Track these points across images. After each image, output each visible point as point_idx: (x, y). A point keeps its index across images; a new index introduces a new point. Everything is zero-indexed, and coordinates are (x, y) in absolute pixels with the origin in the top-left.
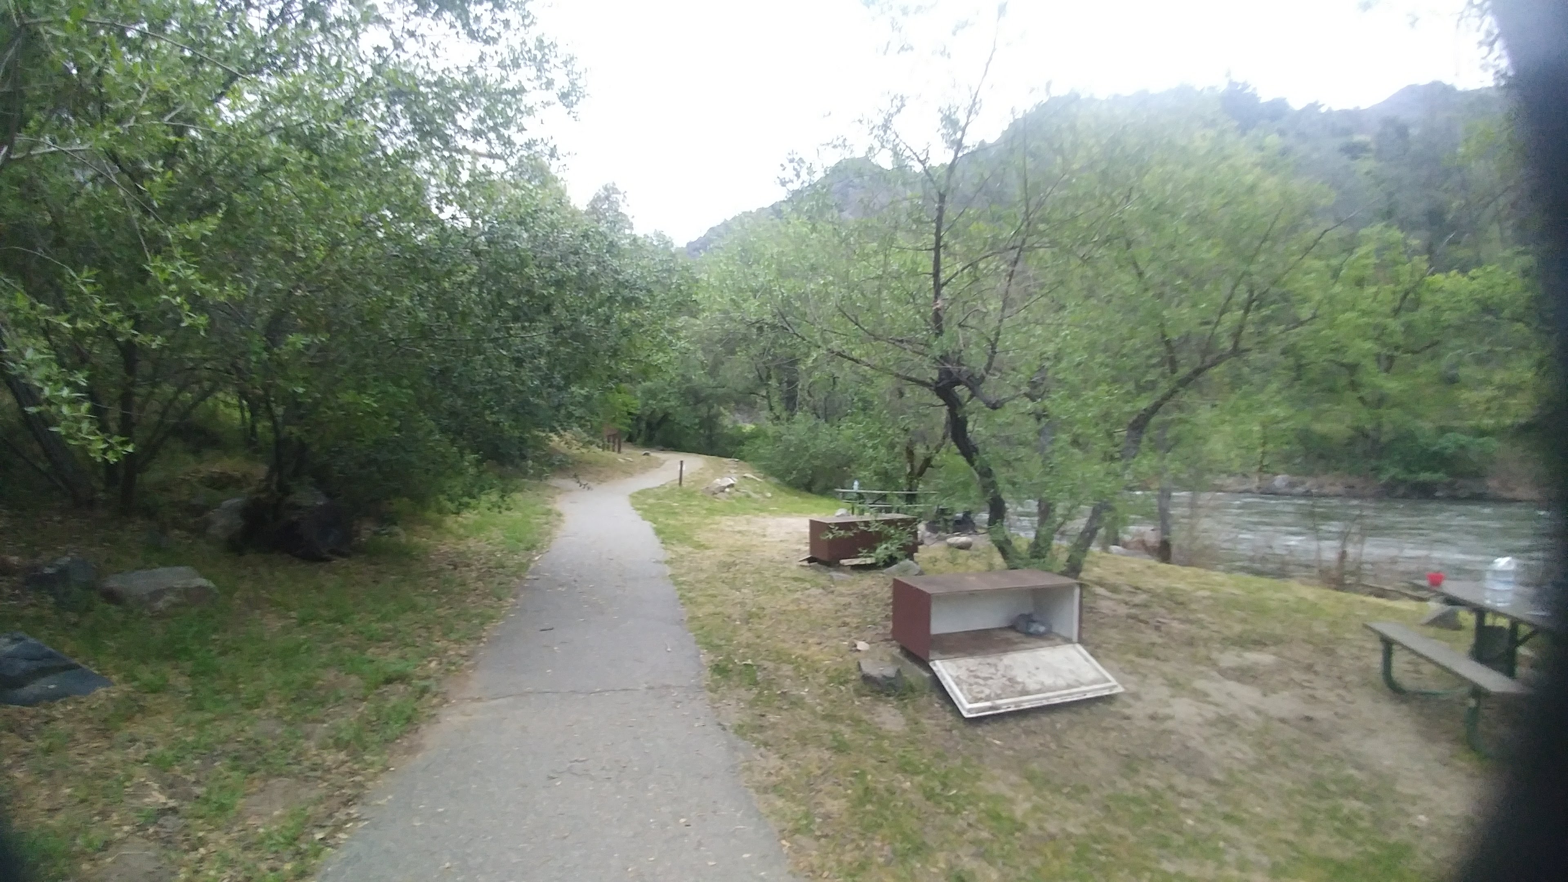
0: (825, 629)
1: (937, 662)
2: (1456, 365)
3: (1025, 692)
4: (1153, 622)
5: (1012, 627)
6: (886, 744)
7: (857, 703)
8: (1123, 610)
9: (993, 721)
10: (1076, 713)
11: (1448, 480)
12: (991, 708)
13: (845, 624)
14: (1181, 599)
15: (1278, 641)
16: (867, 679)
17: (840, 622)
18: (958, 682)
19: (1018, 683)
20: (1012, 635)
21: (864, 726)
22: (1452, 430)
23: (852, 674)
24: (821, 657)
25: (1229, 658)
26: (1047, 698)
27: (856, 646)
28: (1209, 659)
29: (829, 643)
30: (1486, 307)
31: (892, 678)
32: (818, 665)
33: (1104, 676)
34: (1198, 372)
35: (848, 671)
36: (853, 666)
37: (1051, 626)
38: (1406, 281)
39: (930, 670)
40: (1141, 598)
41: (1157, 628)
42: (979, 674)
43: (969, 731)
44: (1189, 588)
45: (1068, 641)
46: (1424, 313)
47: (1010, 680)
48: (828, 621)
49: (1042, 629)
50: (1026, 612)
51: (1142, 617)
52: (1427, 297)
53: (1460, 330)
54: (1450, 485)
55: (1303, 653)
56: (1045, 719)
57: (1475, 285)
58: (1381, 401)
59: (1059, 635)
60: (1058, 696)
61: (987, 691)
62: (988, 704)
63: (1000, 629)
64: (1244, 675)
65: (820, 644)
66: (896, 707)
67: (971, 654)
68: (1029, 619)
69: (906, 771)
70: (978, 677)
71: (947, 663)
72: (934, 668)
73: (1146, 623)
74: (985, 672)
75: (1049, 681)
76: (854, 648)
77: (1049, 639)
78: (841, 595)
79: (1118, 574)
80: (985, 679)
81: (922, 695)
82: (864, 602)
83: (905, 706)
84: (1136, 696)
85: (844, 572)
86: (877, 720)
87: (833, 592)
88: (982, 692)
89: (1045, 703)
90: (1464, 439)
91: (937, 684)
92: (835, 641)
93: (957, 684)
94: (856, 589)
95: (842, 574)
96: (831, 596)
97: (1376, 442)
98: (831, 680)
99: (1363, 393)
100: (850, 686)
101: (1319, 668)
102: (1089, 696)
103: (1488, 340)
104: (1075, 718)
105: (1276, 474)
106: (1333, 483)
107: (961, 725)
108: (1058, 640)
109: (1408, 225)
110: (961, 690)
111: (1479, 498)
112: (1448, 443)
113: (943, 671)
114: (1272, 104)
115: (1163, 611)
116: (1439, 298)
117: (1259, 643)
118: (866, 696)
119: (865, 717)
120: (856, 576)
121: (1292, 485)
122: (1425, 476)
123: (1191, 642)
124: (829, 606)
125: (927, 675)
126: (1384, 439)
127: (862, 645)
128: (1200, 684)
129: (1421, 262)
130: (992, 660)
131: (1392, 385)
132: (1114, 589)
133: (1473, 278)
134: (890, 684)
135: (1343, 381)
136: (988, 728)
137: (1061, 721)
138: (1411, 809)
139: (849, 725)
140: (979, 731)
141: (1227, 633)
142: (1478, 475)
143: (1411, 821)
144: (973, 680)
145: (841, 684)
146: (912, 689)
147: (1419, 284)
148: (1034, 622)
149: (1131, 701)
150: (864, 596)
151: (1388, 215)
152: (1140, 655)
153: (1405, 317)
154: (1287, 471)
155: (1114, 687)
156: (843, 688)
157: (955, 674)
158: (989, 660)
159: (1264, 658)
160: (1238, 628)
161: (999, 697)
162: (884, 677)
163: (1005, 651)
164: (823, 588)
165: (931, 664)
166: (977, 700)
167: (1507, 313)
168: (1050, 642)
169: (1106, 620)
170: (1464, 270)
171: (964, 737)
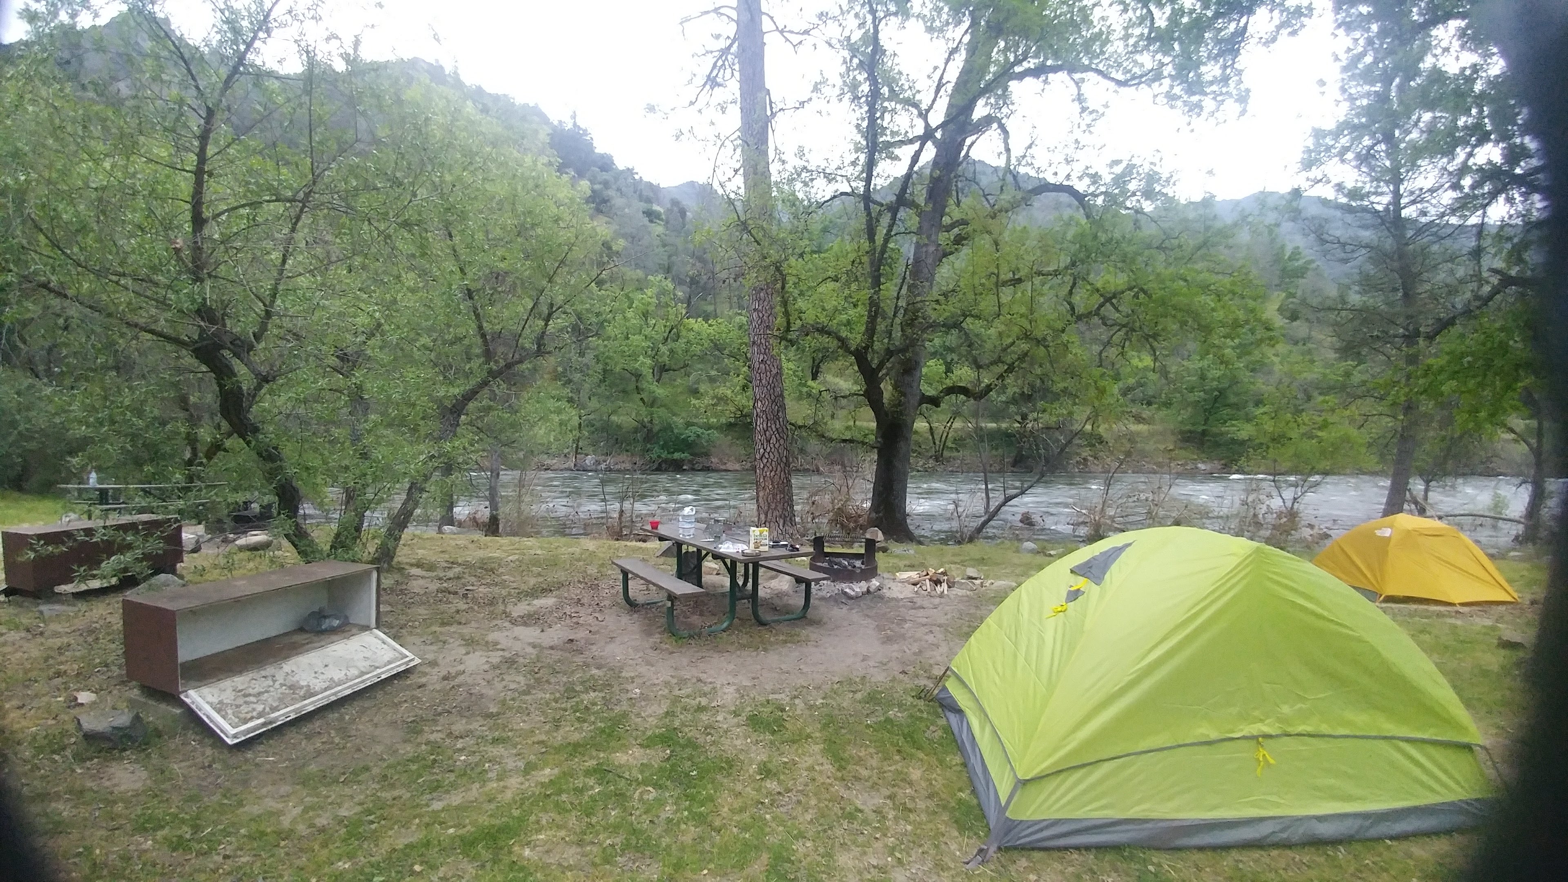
0: (28, 687)
1: (191, 692)
2: (698, 382)
3: (310, 694)
4: (462, 592)
5: (301, 630)
6: (119, 807)
7: (79, 771)
8: (434, 586)
9: (268, 739)
10: (370, 698)
11: (690, 457)
12: (264, 725)
13: (58, 674)
14: (489, 567)
15: (561, 585)
16: (91, 737)
17: (51, 672)
18: (220, 708)
19: (302, 688)
20: (299, 638)
21: (88, 796)
22: (693, 424)
23: (71, 736)
24: (24, 723)
25: (521, 609)
26: (335, 694)
27: (76, 699)
28: (504, 612)
29: (35, 704)
30: (718, 346)
31: (127, 728)
32: (20, 736)
33: (401, 654)
34: (509, 366)
35: (64, 734)
36: (71, 727)
37: (346, 617)
38: (673, 320)
39: (183, 704)
40: (457, 570)
41: (465, 596)
42: (251, 691)
43: (234, 760)
44: (504, 555)
45: (366, 628)
46: (681, 344)
47: (291, 687)
48: (33, 675)
49: (336, 623)
50: (316, 609)
51: (451, 589)
52: (684, 333)
53: (702, 358)
54: (690, 462)
55: (574, 592)
56: (333, 716)
57: (711, 330)
58: (653, 403)
59: (355, 625)
60: (348, 688)
61: (260, 708)
62: (262, 720)
63: (286, 634)
64: (531, 619)
65: (20, 708)
66: (136, 761)
67: (240, 672)
68: (320, 615)
69: (146, 830)
70: (250, 695)
71: (205, 690)
72: (188, 701)
73: (456, 593)
74: (258, 686)
75: (338, 675)
76: (74, 703)
77: (343, 632)
78: (56, 635)
79: (442, 552)
80: (260, 694)
81: (172, 737)
82: (90, 639)
83: (148, 756)
84: (433, 664)
85: (62, 602)
86: (108, 784)
87: (42, 634)
88: (254, 709)
89: (333, 698)
90: (700, 431)
91: (193, 718)
92: (45, 699)
93: (218, 711)
94: (79, 623)
95: (57, 607)
96: (40, 640)
97: (650, 431)
98: (40, 749)
99: (644, 395)
100: (68, 752)
101: (585, 601)
102: (383, 677)
103: (715, 367)
104: (367, 704)
105: (587, 455)
106: (623, 461)
107: (226, 755)
108: (354, 631)
109: (678, 281)
110: (224, 717)
111: (707, 469)
112: (690, 433)
113: (199, 700)
114: (602, 156)
115: (473, 579)
116: (691, 335)
117: (546, 591)
118: (91, 759)
119: (89, 784)
120: (82, 606)
121: (598, 463)
122: (677, 455)
123: (492, 602)
124: (35, 653)
125: (178, 711)
126: (656, 429)
127: (84, 697)
128: (492, 636)
129: (682, 309)
130: (269, 670)
131: (660, 391)
132: (431, 567)
133: (710, 325)
134: (125, 736)
135: (632, 386)
136: (261, 748)
137: (349, 712)
138: (629, 687)
139: (68, 800)
140: (249, 755)
141: (524, 587)
142: (707, 455)
143: (630, 695)
144: (240, 701)
145: (54, 752)
146: (159, 734)
147: (680, 322)
148: (325, 617)
149: (428, 670)
150: (91, 632)
151: (668, 270)
152: (443, 624)
153: (671, 344)
154: (594, 452)
155: (413, 660)
156: (57, 757)
157: (215, 700)
158: (263, 673)
159: (547, 602)
160: (532, 581)
161: (274, 709)
162: (114, 728)
163: (287, 658)
164: (28, 631)
165: (182, 697)
166: (245, 721)
167: (726, 352)
168: (346, 634)
169: (417, 598)
170: (706, 320)
171: (227, 766)
